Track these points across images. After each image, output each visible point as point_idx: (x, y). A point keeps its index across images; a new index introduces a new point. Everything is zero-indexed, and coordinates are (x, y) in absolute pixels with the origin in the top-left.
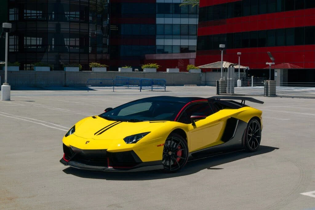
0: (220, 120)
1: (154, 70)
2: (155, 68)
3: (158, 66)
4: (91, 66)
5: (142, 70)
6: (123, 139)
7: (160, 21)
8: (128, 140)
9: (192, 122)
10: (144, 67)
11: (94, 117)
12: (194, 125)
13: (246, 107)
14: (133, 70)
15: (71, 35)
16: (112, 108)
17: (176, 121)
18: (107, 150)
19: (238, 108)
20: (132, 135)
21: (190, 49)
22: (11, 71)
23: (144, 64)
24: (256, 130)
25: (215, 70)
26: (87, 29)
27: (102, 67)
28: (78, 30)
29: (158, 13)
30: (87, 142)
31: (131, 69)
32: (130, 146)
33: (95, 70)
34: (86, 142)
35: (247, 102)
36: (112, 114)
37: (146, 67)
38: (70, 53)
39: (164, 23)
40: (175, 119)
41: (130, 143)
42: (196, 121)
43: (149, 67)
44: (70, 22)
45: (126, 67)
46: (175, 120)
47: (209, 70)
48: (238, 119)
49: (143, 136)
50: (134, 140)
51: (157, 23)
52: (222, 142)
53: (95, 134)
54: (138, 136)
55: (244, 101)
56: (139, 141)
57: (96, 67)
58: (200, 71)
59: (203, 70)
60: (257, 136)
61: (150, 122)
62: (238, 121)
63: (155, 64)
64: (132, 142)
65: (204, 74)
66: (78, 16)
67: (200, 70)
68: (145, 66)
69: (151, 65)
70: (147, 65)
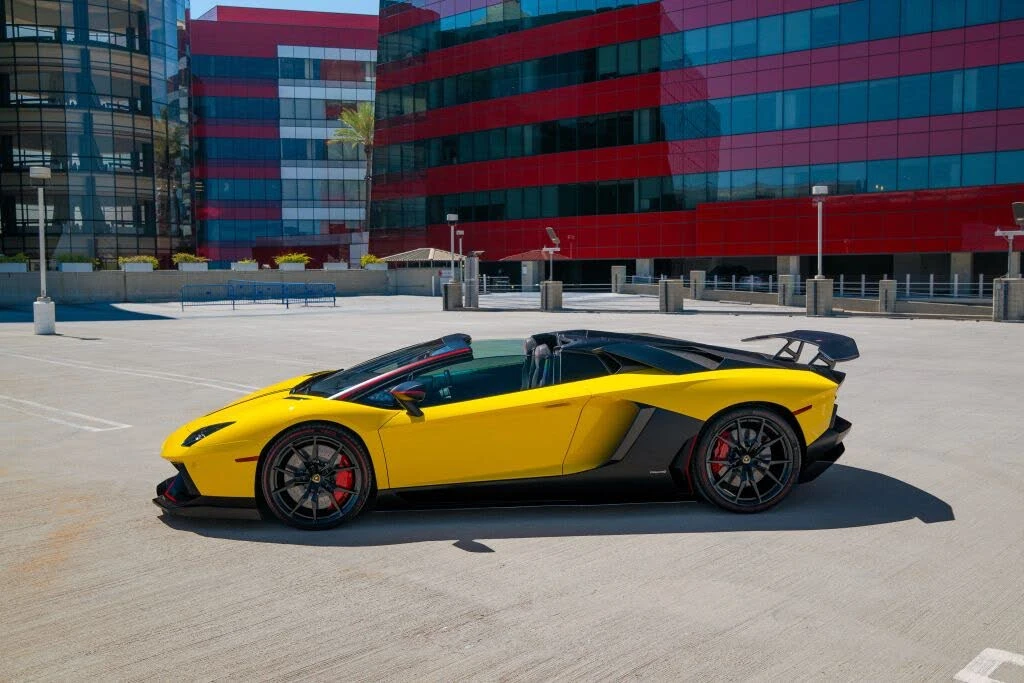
1: (301, 267)
2: (301, 262)
3: (306, 258)
4: (175, 260)
5: (277, 267)
7: (288, 172)
10: (279, 260)
14: (260, 267)
15: (118, 201)
21: (348, 226)
22: (9, 274)
23: (281, 255)
25: (414, 265)
26: (152, 188)
27: (198, 261)
28: (133, 191)
29: (285, 158)
31: (257, 264)
33: (185, 267)
37: (285, 261)
38: (118, 235)
39: (295, 177)
43: (290, 261)
44: (115, 173)
45: (246, 262)
47: (402, 265)
51: (283, 177)
57: (186, 260)
58: (385, 267)
59: (392, 265)
63: (301, 255)
65: (393, 272)
66: (129, 162)
67: (386, 265)
68: (283, 258)
69: (295, 257)
70: (287, 257)
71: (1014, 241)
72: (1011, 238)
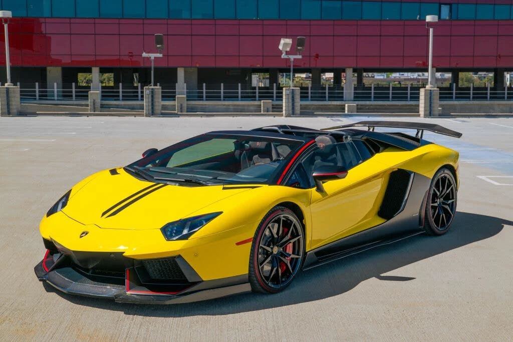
0: (375, 177)
6: (160, 229)
8: (172, 230)
9: (317, 183)
11: (114, 172)
12: (320, 190)
13: (428, 145)
16: (157, 150)
17: (281, 184)
18: (124, 254)
19: (411, 148)
20: (180, 221)
24: (447, 189)
30: (83, 233)
32: (174, 246)
34: (81, 233)
35: (427, 135)
36: (157, 162)
40: (280, 180)
41: (174, 239)
42: (323, 183)
46: (278, 183)
48: (412, 172)
49: (204, 223)
50: (185, 232)
52: (380, 221)
53: (104, 214)
54: (195, 223)
55: (421, 131)
56: (195, 234)
60: (450, 202)
61: (224, 188)
62: (412, 175)
64: (177, 237)
71: (154, 60)
72: (153, 58)
